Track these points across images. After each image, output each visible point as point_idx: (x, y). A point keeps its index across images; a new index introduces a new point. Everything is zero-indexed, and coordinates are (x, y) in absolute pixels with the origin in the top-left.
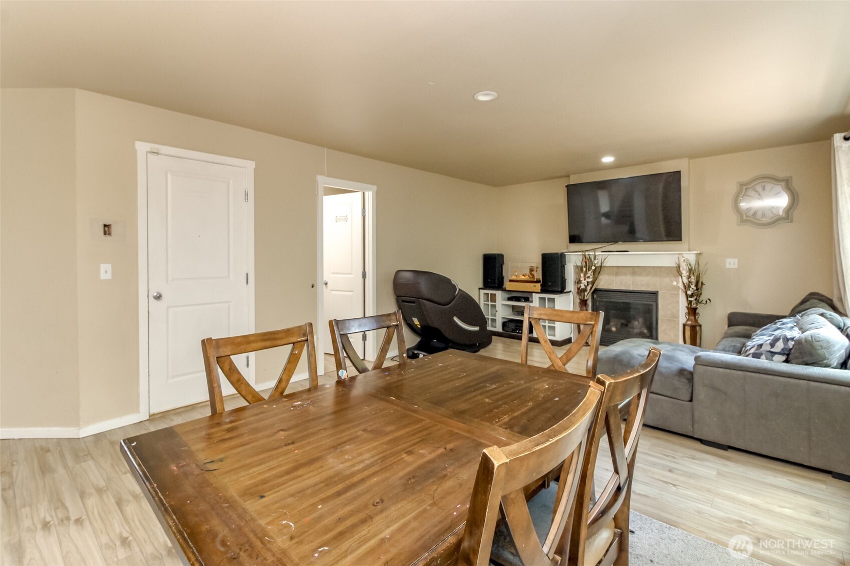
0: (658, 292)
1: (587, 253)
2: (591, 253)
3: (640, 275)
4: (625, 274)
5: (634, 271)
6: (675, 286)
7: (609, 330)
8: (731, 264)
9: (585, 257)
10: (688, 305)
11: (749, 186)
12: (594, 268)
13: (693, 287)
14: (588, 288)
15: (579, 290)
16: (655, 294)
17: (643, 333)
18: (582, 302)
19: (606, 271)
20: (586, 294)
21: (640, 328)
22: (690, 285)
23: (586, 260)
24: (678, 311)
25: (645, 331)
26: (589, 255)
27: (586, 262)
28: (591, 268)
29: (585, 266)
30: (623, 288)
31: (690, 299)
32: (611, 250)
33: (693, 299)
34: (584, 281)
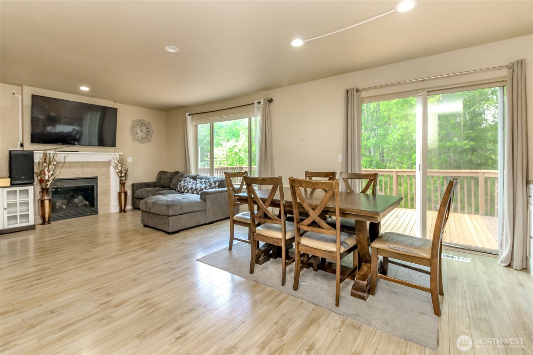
0: (97, 177)
1: (48, 152)
2: (52, 152)
3: (87, 167)
4: (75, 167)
5: (82, 164)
6: (108, 173)
7: (61, 208)
8: (130, 160)
9: (45, 155)
10: (121, 182)
11: (137, 123)
12: (55, 163)
13: (124, 172)
14: (51, 179)
15: (41, 181)
16: (95, 178)
17: (86, 204)
18: (44, 190)
19: (61, 165)
20: (49, 183)
21: (82, 202)
22: (122, 171)
23: (45, 158)
24: (109, 186)
25: (87, 203)
26: (49, 153)
27: (45, 159)
28: (52, 163)
29: (45, 162)
30: (75, 177)
31: (122, 178)
32: (65, 150)
33: (124, 178)
34: (48, 174)
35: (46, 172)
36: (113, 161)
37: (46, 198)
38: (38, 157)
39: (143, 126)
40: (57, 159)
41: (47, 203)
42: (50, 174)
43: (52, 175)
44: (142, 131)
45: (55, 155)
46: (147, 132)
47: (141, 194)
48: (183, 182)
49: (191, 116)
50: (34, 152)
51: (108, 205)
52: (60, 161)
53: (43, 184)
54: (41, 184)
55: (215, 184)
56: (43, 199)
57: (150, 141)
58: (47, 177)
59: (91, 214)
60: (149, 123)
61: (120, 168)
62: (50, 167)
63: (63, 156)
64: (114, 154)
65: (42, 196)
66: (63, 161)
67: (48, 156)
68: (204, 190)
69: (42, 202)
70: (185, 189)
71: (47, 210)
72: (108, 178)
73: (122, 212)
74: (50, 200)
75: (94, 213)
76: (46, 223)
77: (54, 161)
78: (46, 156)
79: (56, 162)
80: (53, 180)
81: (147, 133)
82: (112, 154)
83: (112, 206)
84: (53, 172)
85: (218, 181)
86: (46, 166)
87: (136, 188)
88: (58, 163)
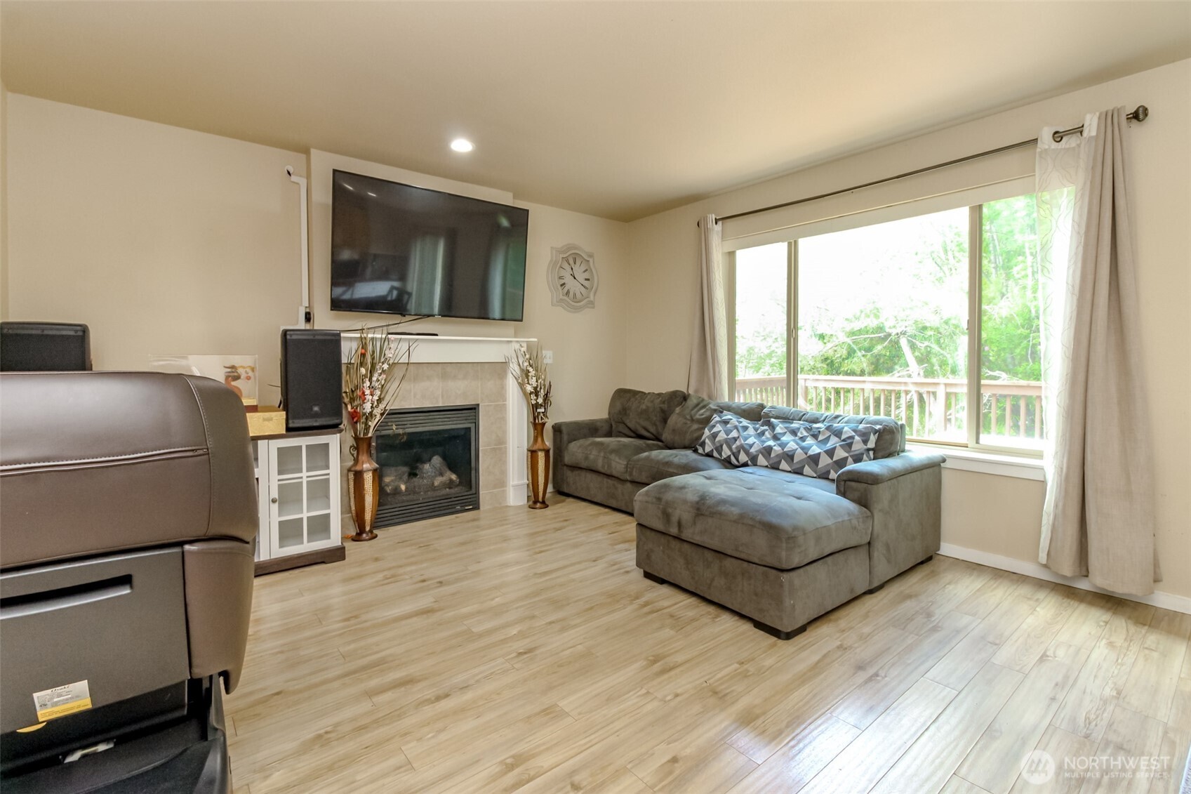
0: (478, 405)
2: (378, 335)
3: (454, 377)
5: (445, 370)
6: (501, 394)
7: (397, 491)
8: (548, 357)
9: (363, 343)
10: (535, 419)
11: (565, 256)
12: (386, 366)
13: (542, 393)
14: (377, 412)
15: (354, 417)
16: (474, 409)
17: (451, 480)
18: (360, 444)
19: (398, 373)
20: (372, 424)
21: (441, 474)
22: (538, 389)
23: (363, 351)
24: (505, 432)
25: (454, 477)
26: (372, 339)
27: (363, 355)
28: (378, 367)
29: (362, 364)
30: (427, 404)
31: (538, 410)
32: (407, 332)
33: (543, 410)
34: (371, 397)
35: (367, 392)
36: (515, 360)
37: (366, 466)
38: (348, 350)
39: (578, 262)
40: (389, 354)
41: (368, 478)
42: (376, 398)
43: (380, 400)
44: (575, 278)
45: (386, 343)
46: (587, 280)
47: (587, 458)
48: (719, 428)
49: (720, 223)
50: (342, 335)
51: (501, 483)
52: (396, 362)
53: (360, 427)
54: (354, 424)
55: (865, 442)
56: (358, 468)
57: (591, 304)
58: (367, 407)
59: (463, 508)
60: (591, 256)
61: (533, 381)
62: (374, 379)
63: (404, 346)
64: (517, 342)
65: (356, 461)
66: (404, 359)
67: (370, 348)
68: (851, 466)
69: (359, 476)
70: (739, 452)
71: (369, 499)
72: (502, 408)
73: (538, 505)
74: (375, 471)
75: (471, 507)
76: (364, 535)
77: (382, 360)
78: (364, 347)
79: (389, 365)
80: (382, 414)
81: (586, 283)
82: (511, 341)
83: (511, 488)
84: (382, 392)
85: (876, 432)
86: (365, 376)
87: (565, 437)
88: (392, 366)
